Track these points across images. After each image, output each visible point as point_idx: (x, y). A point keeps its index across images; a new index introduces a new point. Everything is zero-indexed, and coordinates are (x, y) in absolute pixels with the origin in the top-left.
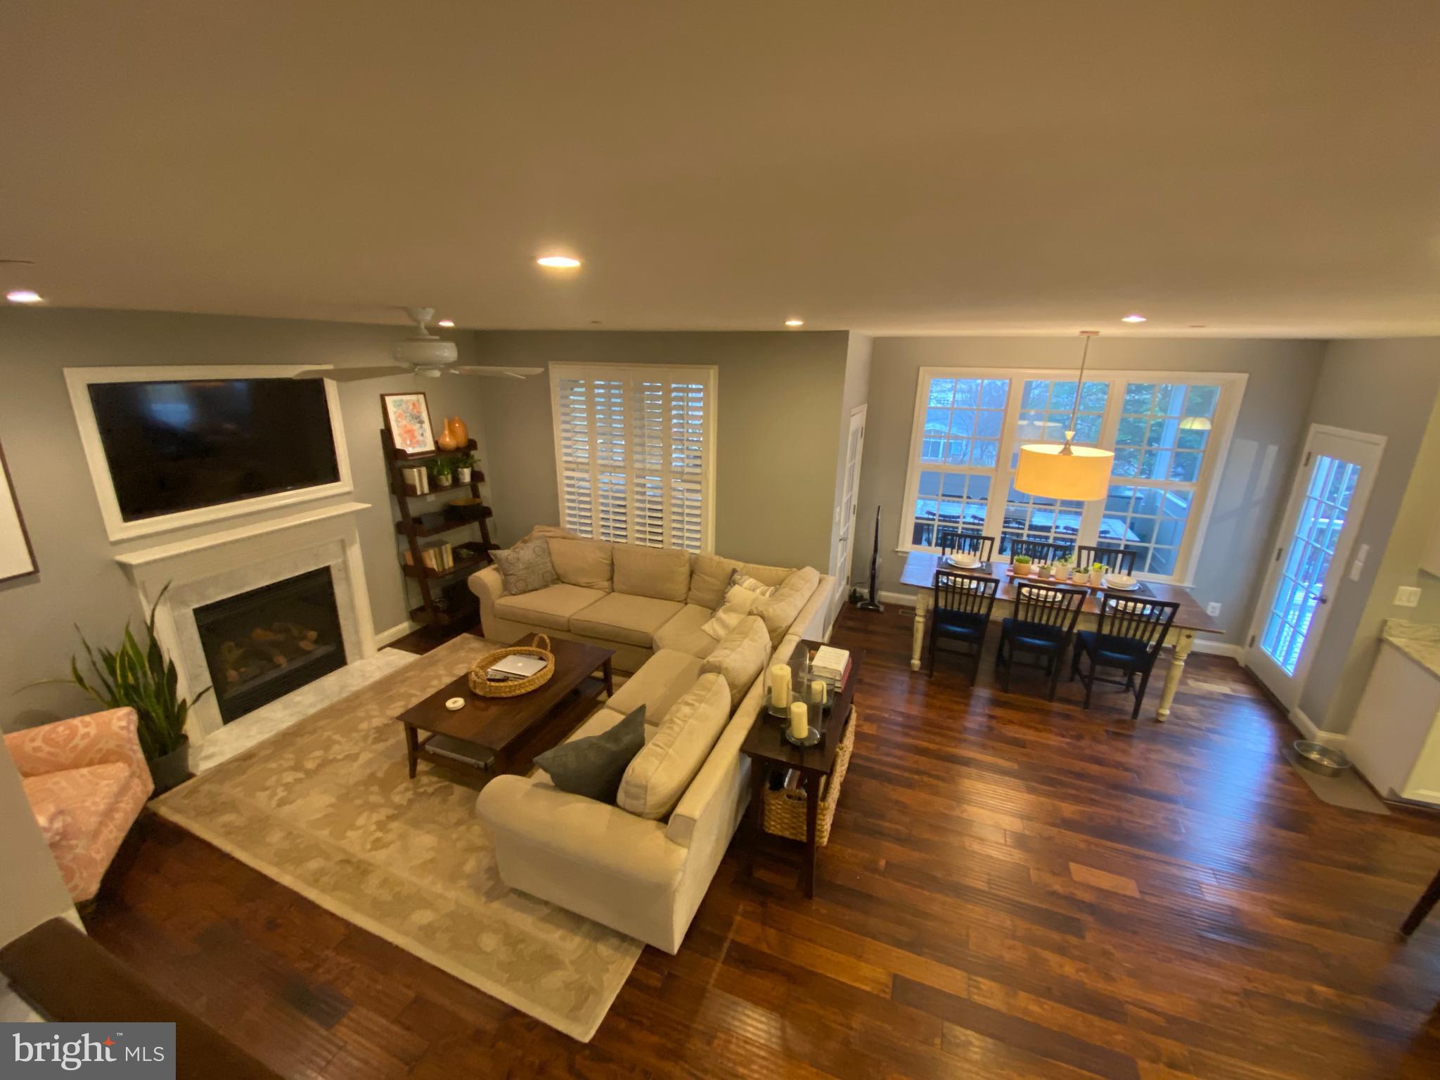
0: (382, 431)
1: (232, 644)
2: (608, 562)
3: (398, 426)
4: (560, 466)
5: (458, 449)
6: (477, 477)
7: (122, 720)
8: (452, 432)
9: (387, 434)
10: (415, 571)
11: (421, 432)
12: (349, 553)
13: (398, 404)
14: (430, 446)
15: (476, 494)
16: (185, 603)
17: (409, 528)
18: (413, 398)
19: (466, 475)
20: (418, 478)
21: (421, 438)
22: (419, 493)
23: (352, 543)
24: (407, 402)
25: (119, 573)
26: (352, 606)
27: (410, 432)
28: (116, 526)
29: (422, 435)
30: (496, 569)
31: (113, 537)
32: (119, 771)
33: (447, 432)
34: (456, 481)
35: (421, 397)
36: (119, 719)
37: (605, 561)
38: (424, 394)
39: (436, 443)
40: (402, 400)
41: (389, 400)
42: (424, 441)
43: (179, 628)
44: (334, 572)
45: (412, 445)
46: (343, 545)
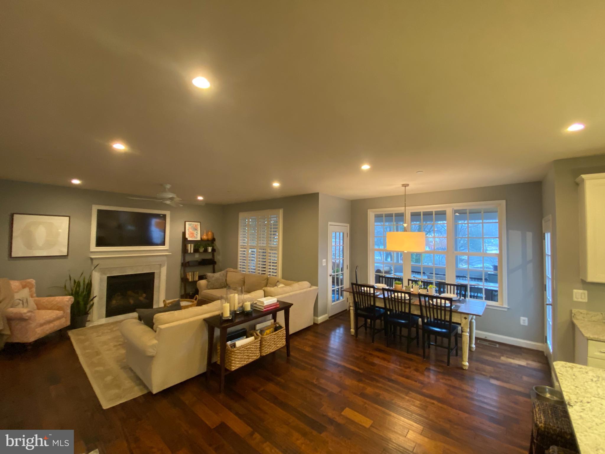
0: (183, 232)
1: (119, 294)
2: (243, 280)
3: (188, 231)
4: (239, 247)
5: (208, 240)
6: (213, 250)
7: (68, 300)
8: (207, 235)
9: (184, 234)
10: (184, 280)
11: (196, 234)
12: (162, 269)
13: (190, 225)
14: (199, 238)
15: (213, 256)
16: (105, 274)
17: (185, 265)
18: (196, 223)
19: (210, 249)
20: (190, 248)
21: (196, 236)
22: (189, 252)
23: (164, 266)
24: (193, 224)
25: (90, 261)
26: (159, 287)
27: (193, 234)
28: (93, 247)
29: (197, 235)
30: (207, 280)
31: (92, 250)
32: (60, 313)
33: (205, 234)
34: (206, 251)
35: (199, 224)
36: (67, 298)
37: (242, 280)
38: (200, 222)
39: (201, 238)
40: (192, 224)
41: (187, 223)
42: (197, 237)
43: (101, 280)
44: (156, 275)
45: (191, 237)
46: (161, 266)
